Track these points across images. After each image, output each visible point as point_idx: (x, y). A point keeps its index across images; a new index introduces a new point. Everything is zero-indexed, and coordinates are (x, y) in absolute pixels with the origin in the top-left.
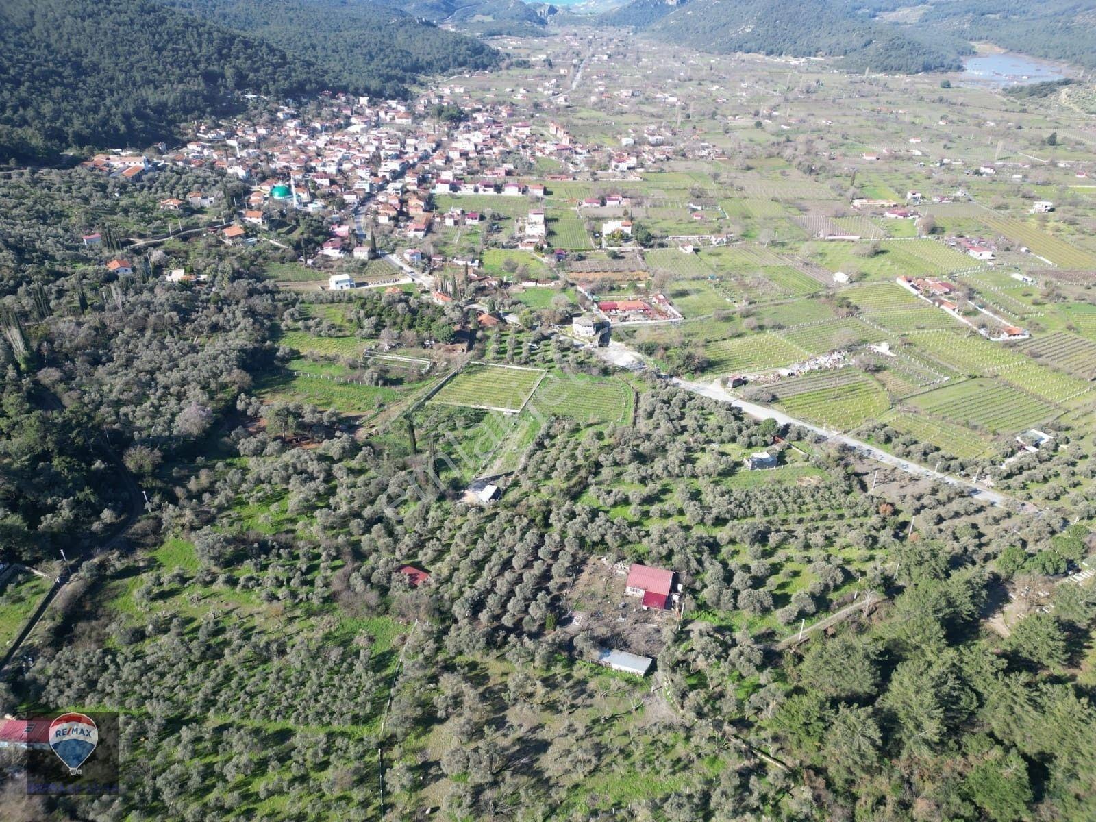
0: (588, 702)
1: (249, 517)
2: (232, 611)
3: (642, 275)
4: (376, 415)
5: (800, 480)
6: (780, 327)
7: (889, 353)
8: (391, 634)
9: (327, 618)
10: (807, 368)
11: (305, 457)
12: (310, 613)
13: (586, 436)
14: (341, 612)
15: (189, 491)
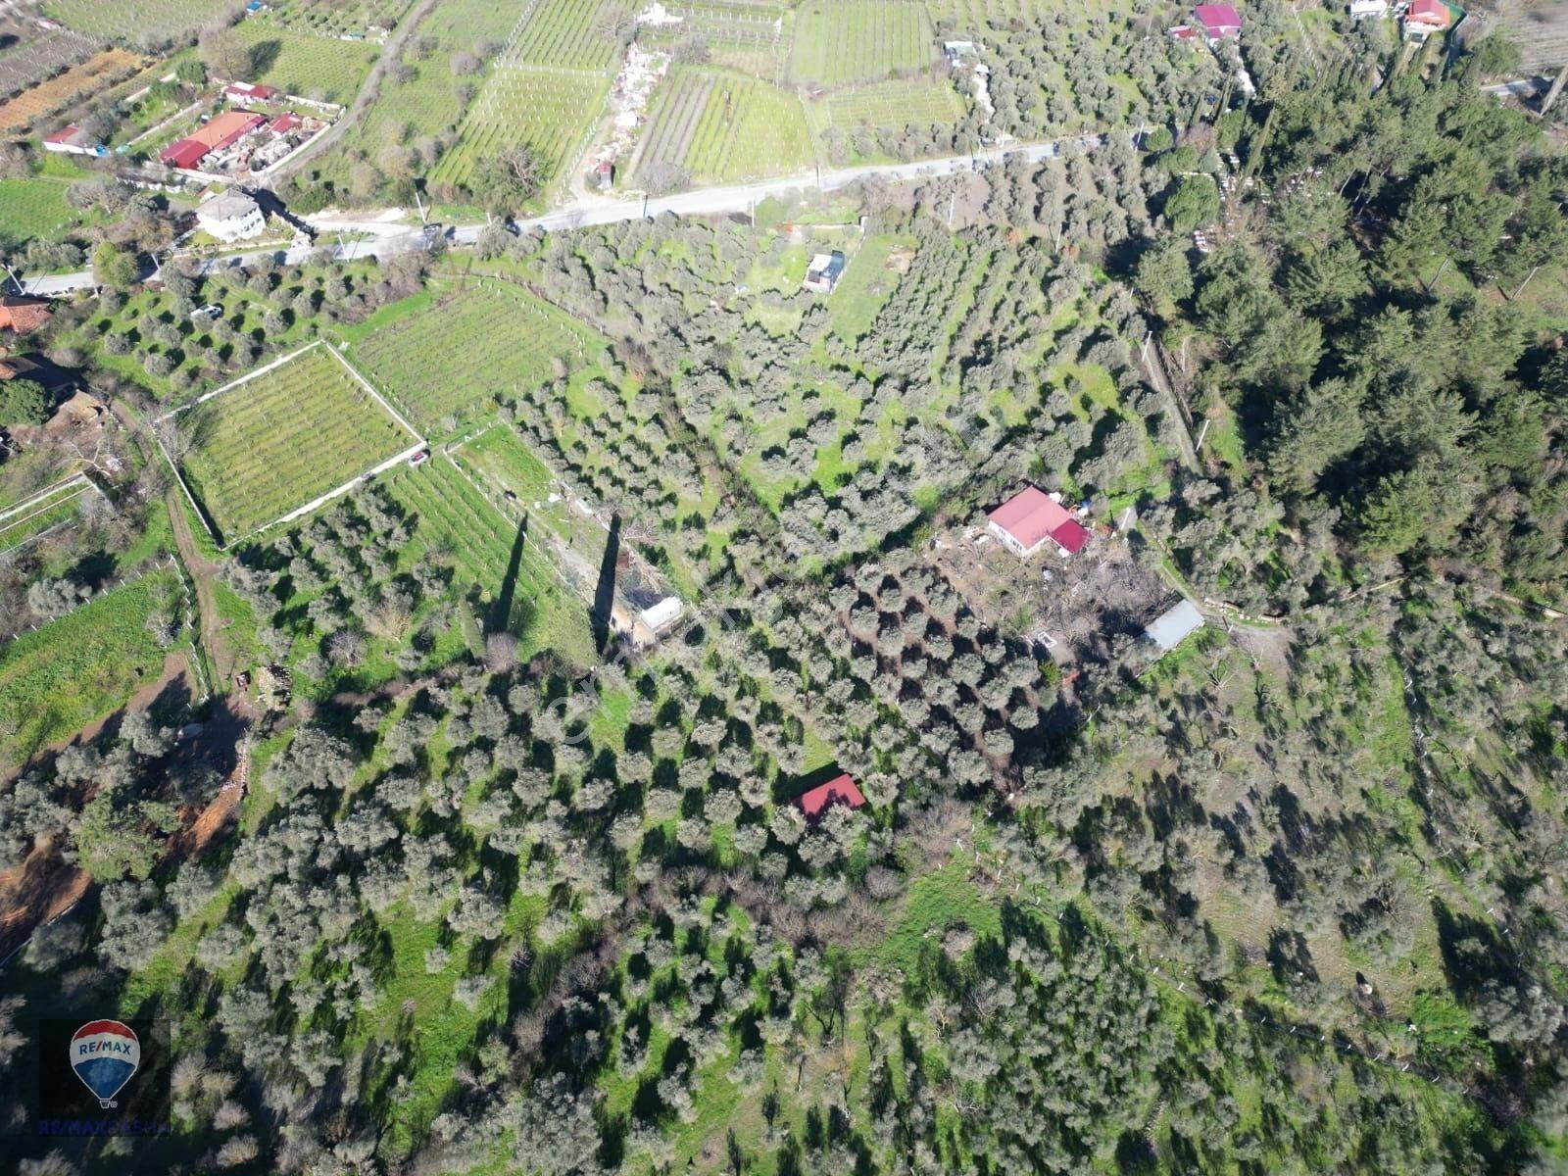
0: (1224, 708)
1: (406, 1024)
2: (734, 1150)
3: (122, 59)
4: (201, 651)
5: (889, 265)
6: (495, 50)
7: (672, 19)
8: (957, 894)
9: (861, 979)
10: (640, 100)
11: (298, 839)
12: (833, 1002)
13: (589, 400)
14: (856, 950)
15: (237, 1132)
